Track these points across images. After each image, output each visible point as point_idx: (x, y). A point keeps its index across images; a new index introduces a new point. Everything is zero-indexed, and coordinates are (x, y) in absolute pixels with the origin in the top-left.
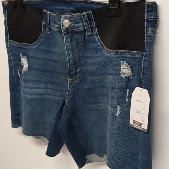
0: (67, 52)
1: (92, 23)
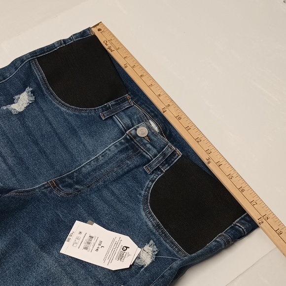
0: (100, 155)
1: (167, 165)
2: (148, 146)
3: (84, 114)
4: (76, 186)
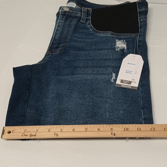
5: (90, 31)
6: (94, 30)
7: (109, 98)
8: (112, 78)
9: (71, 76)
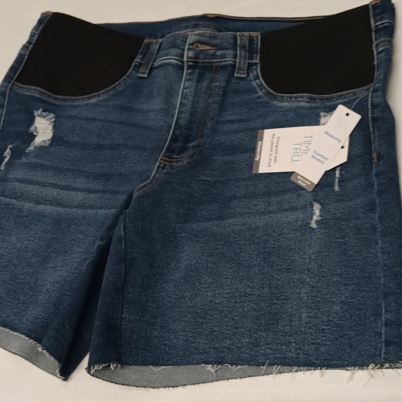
2: (219, 53)
3: (121, 88)
4: (191, 145)
5: (259, 98)
6: (268, 93)
7: (309, 270)
8: (312, 218)
9: (217, 222)
